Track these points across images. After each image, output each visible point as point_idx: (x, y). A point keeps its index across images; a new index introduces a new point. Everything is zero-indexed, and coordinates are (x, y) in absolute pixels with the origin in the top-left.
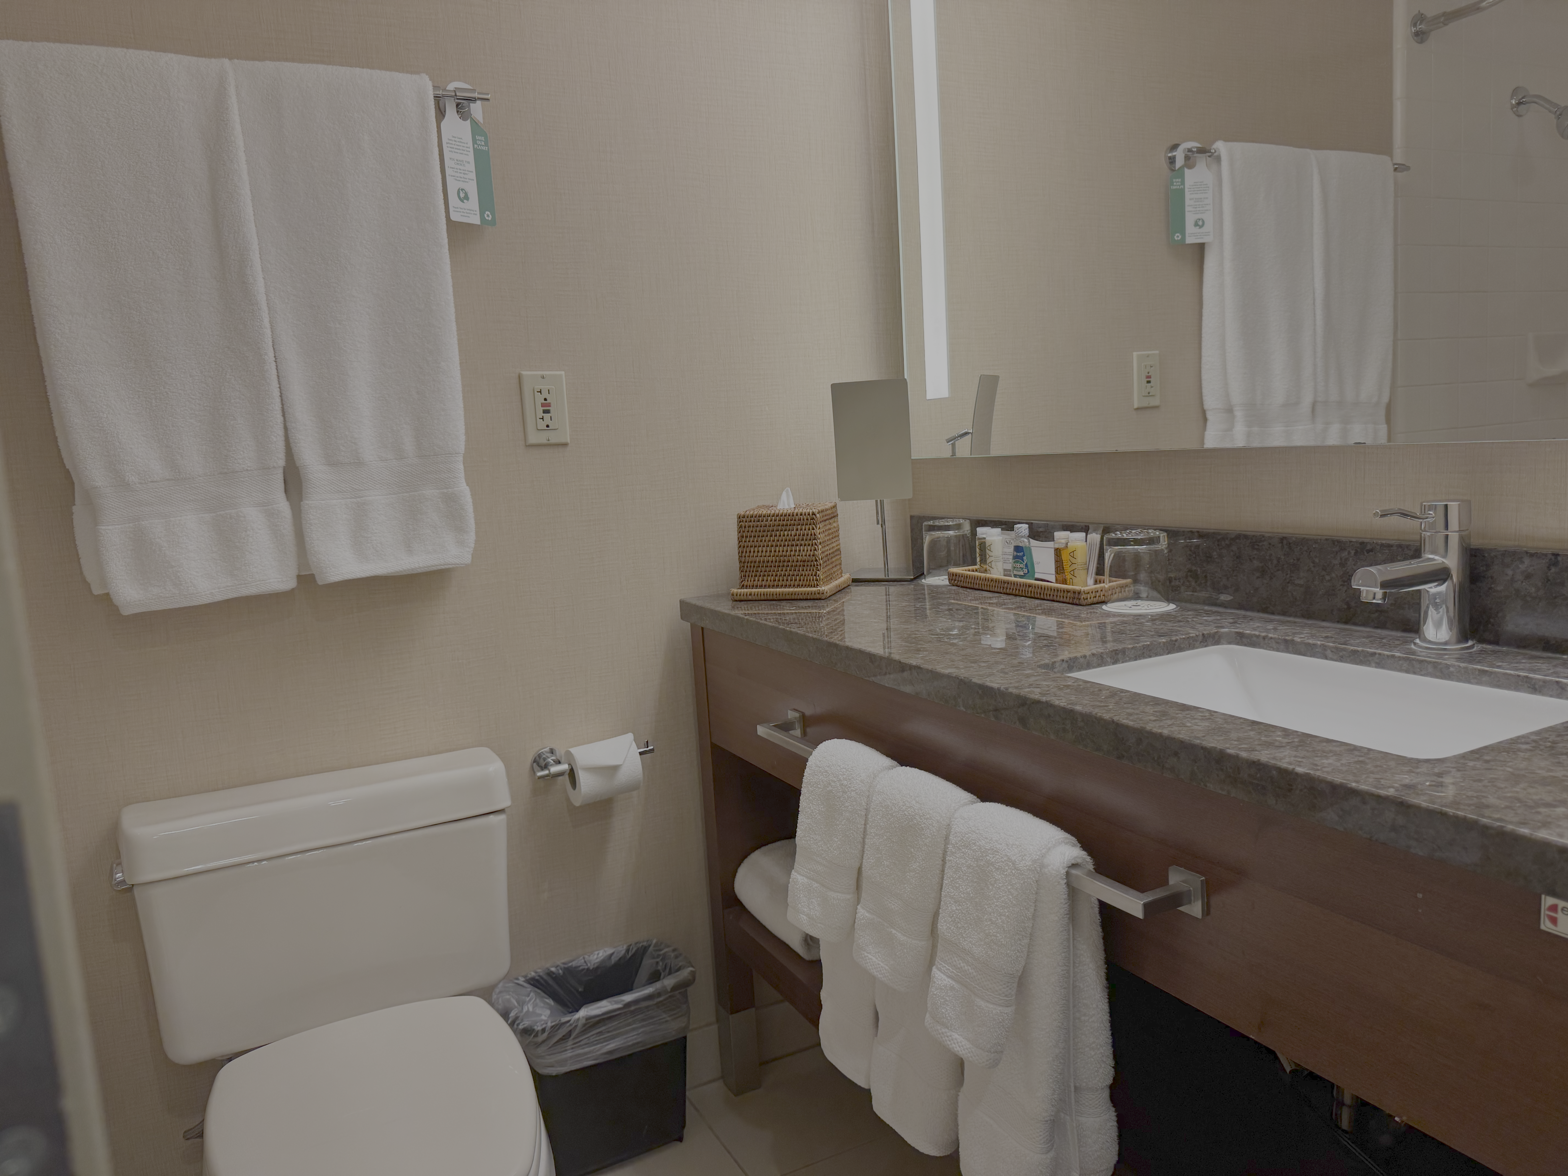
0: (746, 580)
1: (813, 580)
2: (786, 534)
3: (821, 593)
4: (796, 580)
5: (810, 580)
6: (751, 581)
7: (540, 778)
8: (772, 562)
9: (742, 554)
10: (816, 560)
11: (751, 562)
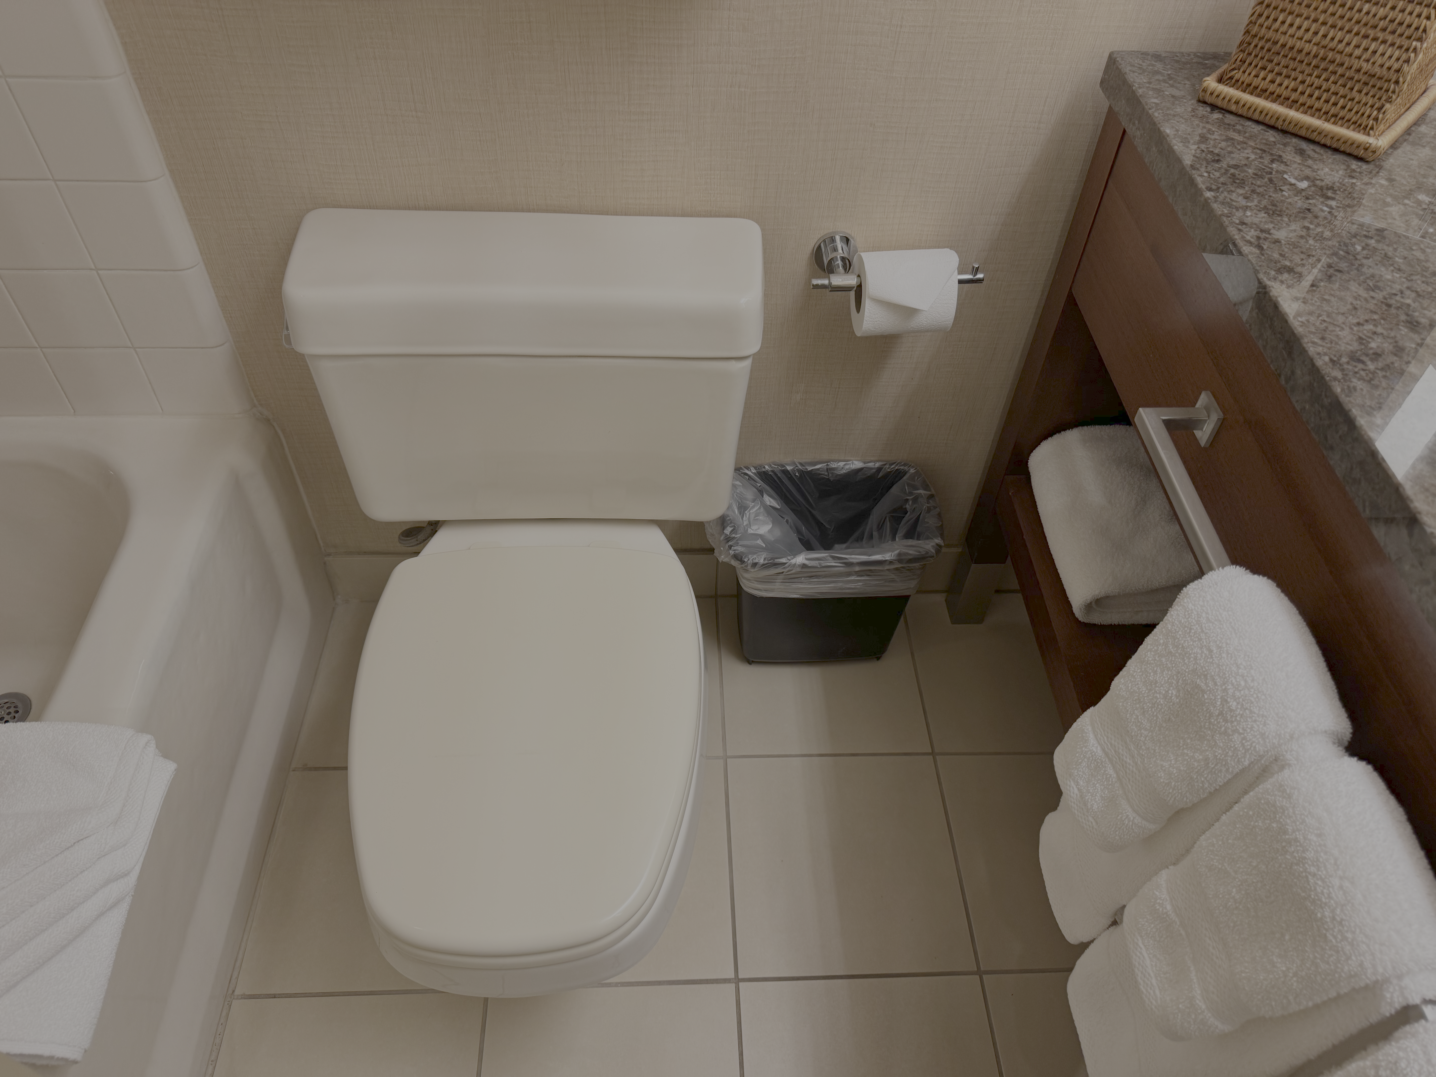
0: (1242, 70)
1: (1369, 116)
2: (1365, 10)
3: (1370, 150)
4: (1335, 104)
5: (1363, 114)
6: (1250, 74)
7: (816, 287)
8: (1308, 54)
9: (1257, 19)
10: (1397, 82)
11: (1268, 40)
